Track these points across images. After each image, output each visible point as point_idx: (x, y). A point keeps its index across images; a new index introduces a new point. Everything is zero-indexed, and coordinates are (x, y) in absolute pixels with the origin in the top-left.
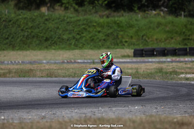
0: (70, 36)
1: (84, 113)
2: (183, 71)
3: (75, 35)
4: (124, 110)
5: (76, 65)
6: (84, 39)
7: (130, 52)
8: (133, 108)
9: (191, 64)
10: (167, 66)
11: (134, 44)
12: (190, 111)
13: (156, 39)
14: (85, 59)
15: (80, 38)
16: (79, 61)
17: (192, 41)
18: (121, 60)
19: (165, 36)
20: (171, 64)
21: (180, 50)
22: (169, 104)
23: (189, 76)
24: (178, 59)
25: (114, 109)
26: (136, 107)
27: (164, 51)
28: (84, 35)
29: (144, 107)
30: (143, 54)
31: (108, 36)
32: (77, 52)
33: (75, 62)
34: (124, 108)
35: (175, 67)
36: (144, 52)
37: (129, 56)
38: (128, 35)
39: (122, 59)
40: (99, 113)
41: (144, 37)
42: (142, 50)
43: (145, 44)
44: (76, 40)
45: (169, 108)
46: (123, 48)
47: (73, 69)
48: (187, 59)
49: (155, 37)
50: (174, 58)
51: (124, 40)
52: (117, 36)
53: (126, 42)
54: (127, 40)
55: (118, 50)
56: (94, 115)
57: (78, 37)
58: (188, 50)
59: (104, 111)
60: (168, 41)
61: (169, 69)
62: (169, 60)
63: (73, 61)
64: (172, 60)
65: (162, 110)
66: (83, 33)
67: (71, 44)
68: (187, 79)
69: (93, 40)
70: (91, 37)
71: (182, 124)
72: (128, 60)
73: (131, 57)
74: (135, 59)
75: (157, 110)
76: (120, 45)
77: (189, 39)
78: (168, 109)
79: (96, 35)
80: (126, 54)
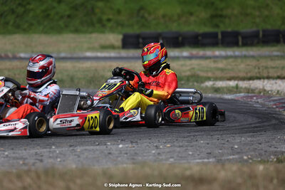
0: (6, 8)
1: (21, 158)
2: (210, 75)
3: (14, 7)
4: (97, 150)
5: (16, 63)
6: (31, 14)
7: (115, 38)
8: (114, 147)
9: (225, 62)
10: (182, 65)
11: (122, 25)
12: (217, 151)
13: (164, 16)
14: (33, 52)
15: (25, 12)
16: (22, 55)
17: (227, 21)
18: (99, 54)
19: (178, 10)
20: (188, 62)
21: (205, 35)
22: (180, 139)
23: (220, 84)
24: (201, 52)
25: (79, 149)
26: (121, 146)
27: (177, 38)
28: (31, 7)
29: (134, 145)
30: (139, 43)
31: (77, 10)
32: (18, 38)
33: (15, 58)
34: (98, 147)
35: (196, 67)
36: (141, 40)
37: (113, 47)
38: (112, 9)
39: (101, 52)
40: (50, 157)
41: (142, 12)
42: (138, 36)
43: (143, 26)
44: (17, 17)
45: (180, 146)
46: (103, 32)
47: (9, 70)
48: (218, 52)
49: (161, 12)
50: (195, 51)
51: (105, 17)
52: (93, 9)
53: (109, 20)
54: (111, 17)
55: (94, 35)
56: (41, 161)
57: (20, 10)
58: (220, 36)
59: (60, 153)
60: (184, 19)
61: (185, 72)
62: (185, 54)
63: (10, 55)
64: (192, 54)
65: (168, 150)
66: (29, 4)
67: (7, 23)
68: (217, 90)
69: (48, 15)
70: (44, 11)
71: (200, 180)
72: (113, 54)
73: (118, 48)
74: (124, 53)
75: (158, 151)
76: (98, 25)
77: (221, 16)
78: (178, 149)
79: (54, 8)
80: (108, 43)
